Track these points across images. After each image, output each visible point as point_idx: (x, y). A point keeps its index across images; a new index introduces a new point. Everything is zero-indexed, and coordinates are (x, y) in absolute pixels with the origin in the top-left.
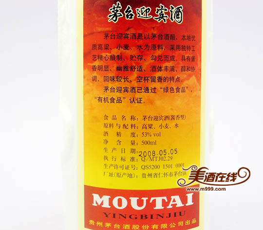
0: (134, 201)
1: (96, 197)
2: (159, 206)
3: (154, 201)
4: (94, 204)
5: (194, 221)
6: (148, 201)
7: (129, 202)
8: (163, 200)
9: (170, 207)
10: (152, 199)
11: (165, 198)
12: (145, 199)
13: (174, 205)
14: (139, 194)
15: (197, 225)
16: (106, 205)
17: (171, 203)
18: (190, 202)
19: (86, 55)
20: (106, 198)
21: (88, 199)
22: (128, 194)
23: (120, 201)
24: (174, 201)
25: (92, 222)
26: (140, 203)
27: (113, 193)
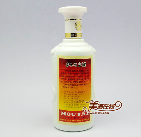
0: (72, 114)
1: (62, 112)
2: (79, 115)
3: (78, 114)
4: (62, 114)
5: (89, 119)
6: (76, 114)
7: (71, 114)
8: (80, 114)
9: (82, 115)
10: (77, 113)
11: (81, 113)
12: (75, 113)
13: (83, 115)
14: (74, 112)
15: (89, 120)
16: (65, 115)
17: (82, 114)
18: (88, 114)
19: (60, 75)
20: (65, 113)
21: (60, 113)
22: (71, 112)
23: (69, 114)
24: (83, 114)
25: (61, 119)
26: (74, 114)
27: (67, 112)
